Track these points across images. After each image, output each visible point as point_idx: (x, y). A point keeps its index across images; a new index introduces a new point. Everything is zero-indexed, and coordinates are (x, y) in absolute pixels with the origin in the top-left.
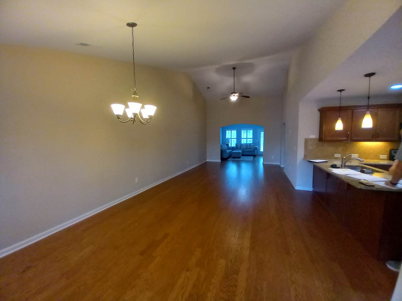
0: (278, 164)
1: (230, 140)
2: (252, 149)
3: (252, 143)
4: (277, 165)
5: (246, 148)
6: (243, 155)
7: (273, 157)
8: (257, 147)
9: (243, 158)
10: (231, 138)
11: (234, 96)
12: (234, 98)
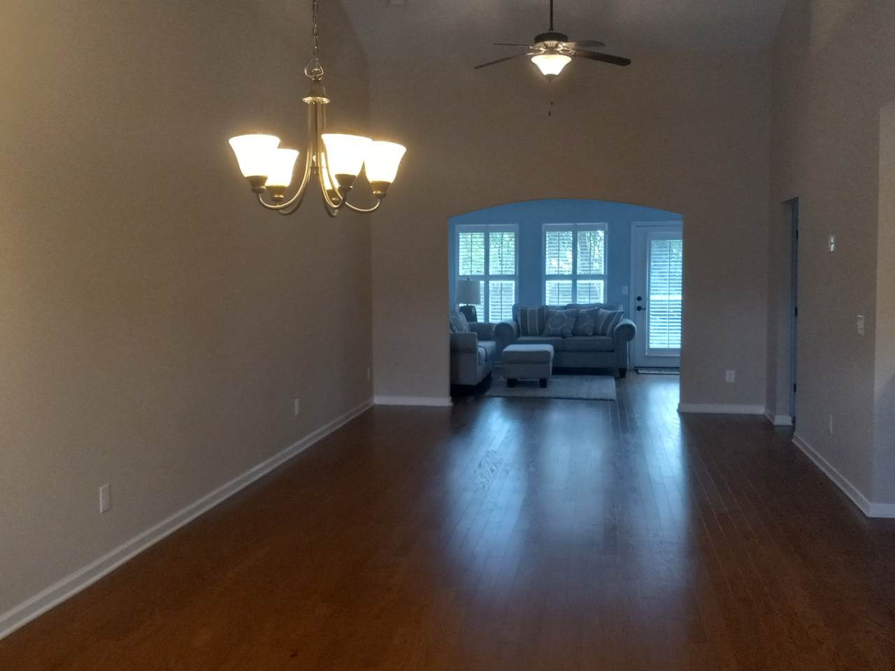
0: (761, 410)
1: (482, 283)
2: (604, 334)
3: (601, 300)
4: (753, 417)
5: (575, 333)
6: (559, 371)
7: (730, 376)
8: (630, 327)
9: (560, 385)
10: (487, 277)
11: (552, 51)
12: (551, 63)
